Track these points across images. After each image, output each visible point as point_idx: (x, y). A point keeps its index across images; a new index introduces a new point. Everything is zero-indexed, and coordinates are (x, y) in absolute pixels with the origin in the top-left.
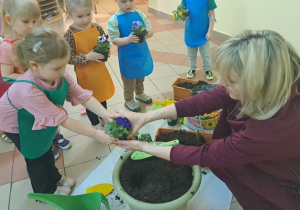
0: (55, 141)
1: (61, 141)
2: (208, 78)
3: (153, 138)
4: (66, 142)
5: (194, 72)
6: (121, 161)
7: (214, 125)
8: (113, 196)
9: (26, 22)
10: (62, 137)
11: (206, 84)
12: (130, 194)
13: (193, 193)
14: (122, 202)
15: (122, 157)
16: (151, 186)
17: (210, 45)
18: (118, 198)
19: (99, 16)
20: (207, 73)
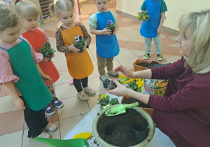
0: (53, 102)
1: (56, 102)
2: (159, 59)
3: (120, 101)
4: (60, 103)
5: (148, 55)
6: (98, 117)
7: (163, 93)
8: (92, 141)
9: (30, 20)
10: (57, 99)
11: (158, 63)
12: (105, 140)
13: (149, 141)
14: (98, 145)
15: (98, 114)
16: (119, 134)
17: (161, 36)
18: (95, 142)
19: (82, 16)
20: (158, 55)
